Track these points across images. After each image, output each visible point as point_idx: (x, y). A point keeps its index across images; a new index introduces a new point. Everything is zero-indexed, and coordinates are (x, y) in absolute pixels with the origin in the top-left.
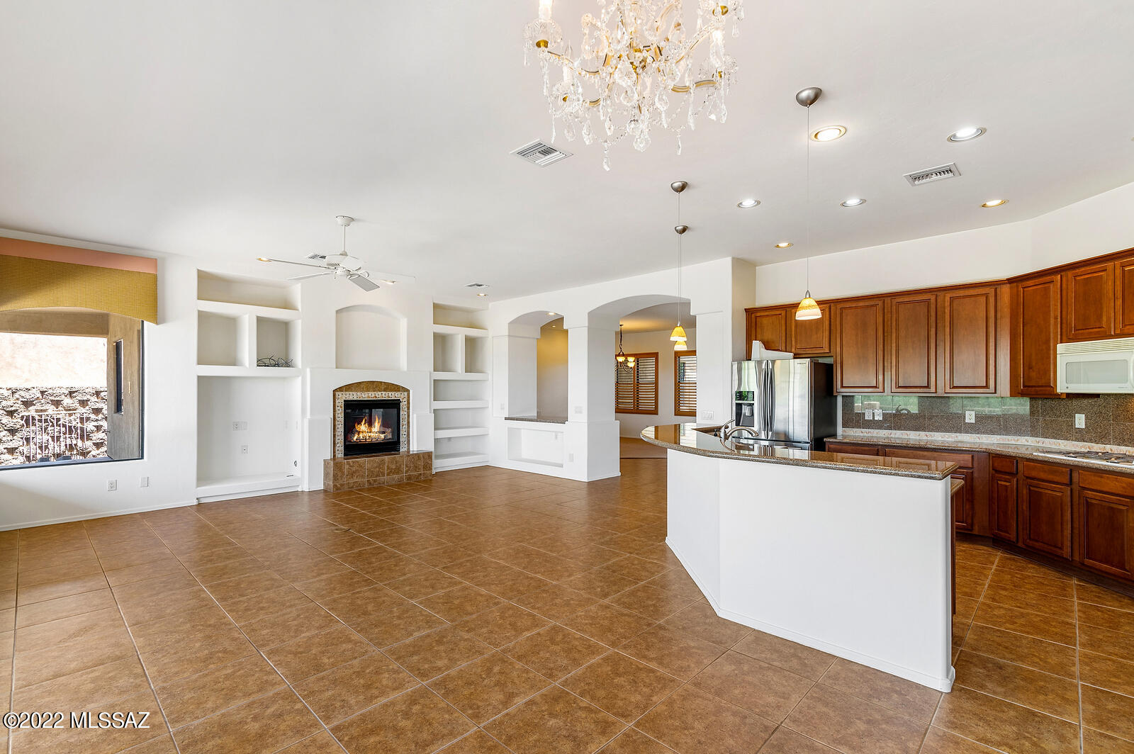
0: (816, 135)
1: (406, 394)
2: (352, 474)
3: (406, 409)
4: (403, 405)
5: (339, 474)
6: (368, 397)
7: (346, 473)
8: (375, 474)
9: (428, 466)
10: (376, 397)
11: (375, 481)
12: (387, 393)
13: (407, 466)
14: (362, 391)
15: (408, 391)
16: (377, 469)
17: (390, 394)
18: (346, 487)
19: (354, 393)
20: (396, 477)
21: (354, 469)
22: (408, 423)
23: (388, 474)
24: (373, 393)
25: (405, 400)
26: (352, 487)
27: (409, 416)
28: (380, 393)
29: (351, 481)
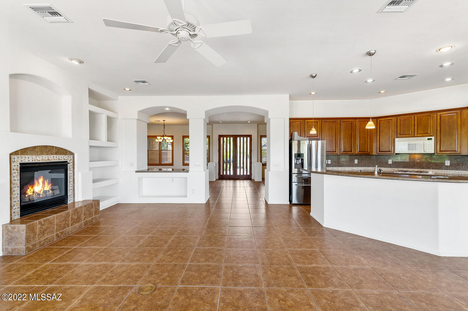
0: (440, 50)
1: (72, 156)
2: (43, 233)
3: (72, 169)
4: (70, 166)
5: (32, 235)
6: (43, 160)
7: (38, 232)
8: (62, 226)
9: (97, 211)
10: (49, 160)
11: (62, 233)
12: (58, 156)
13: (84, 215)
14: (37, 154)
15: (72, 154)
16: (64, 222)
17: (60, 157)
18: (38, 247)
19: (29, 156)
20: (77, 225)
21: (45, 227)
22: (74, 179)
23: (72, 225)
24: (47, 156)
25: (72, 161)
26: (43, 244)
27: (74, 174)
28: (52, 156)
29: (43, 239)
